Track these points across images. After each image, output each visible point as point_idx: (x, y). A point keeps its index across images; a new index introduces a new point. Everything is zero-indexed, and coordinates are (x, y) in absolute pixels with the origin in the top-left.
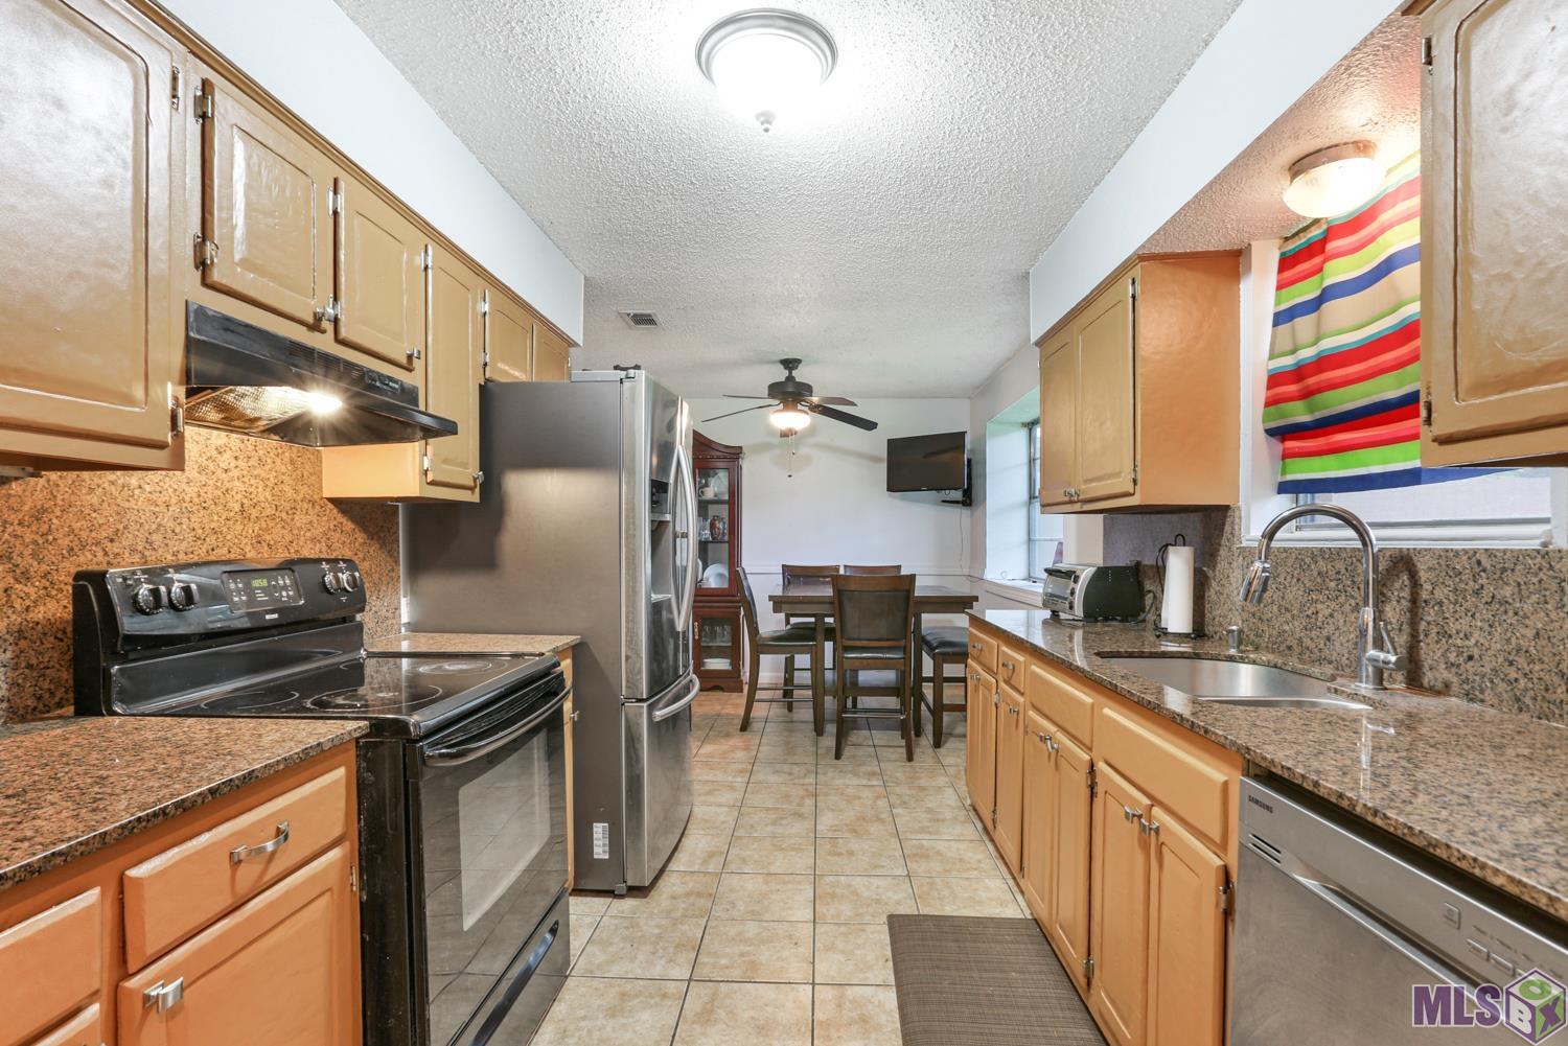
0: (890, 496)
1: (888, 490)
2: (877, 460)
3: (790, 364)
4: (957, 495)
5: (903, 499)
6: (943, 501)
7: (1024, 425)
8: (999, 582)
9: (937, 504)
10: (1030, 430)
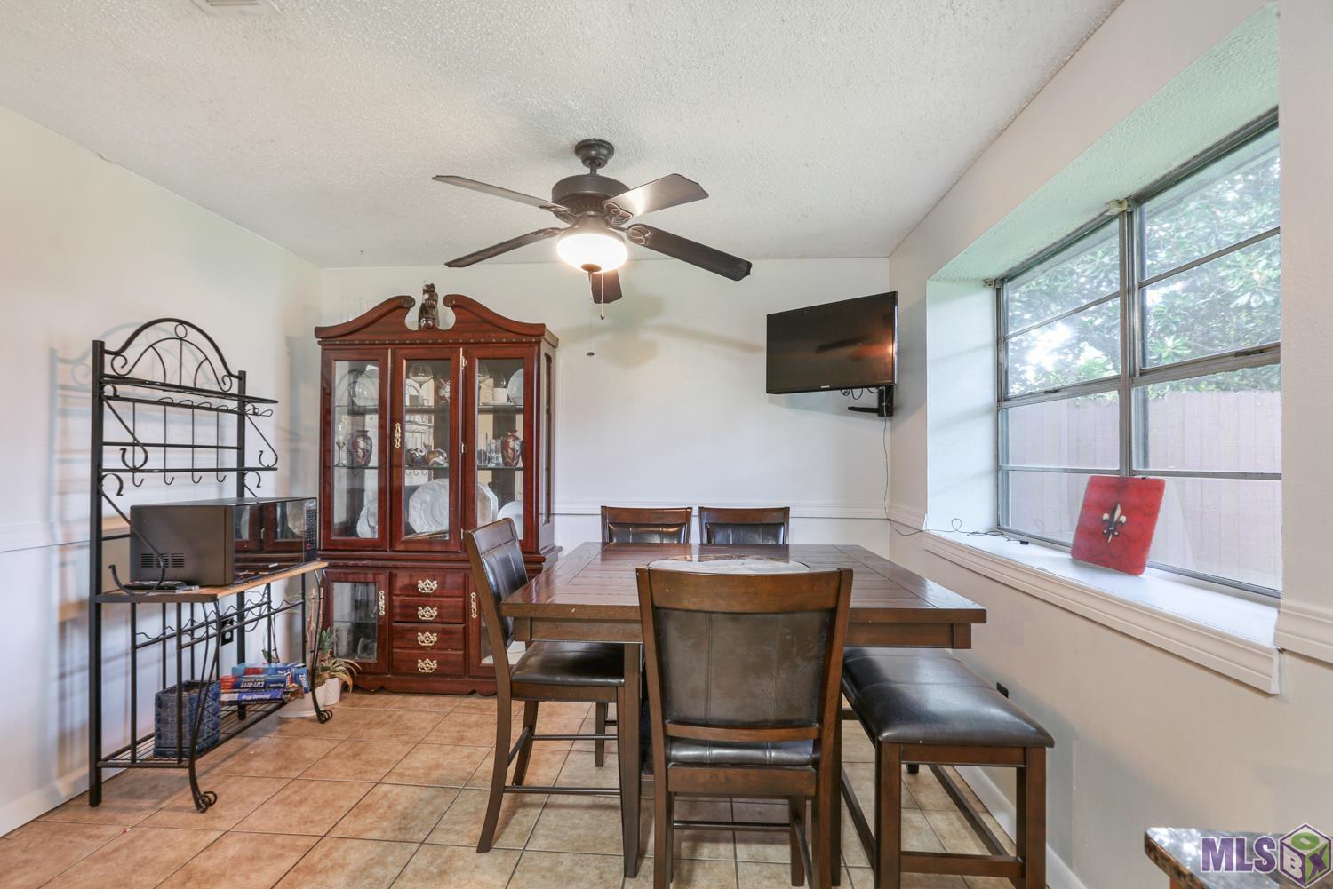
0: (770, 401)
1: (768, 391)
2: (750, 348)
3: (593, 151)
4: (869, 397)
5: (793, 405)
6: (850, 408)
7: (987, 282)
8: (947, 536)
9: (840, 413)
10: (998, 291)
